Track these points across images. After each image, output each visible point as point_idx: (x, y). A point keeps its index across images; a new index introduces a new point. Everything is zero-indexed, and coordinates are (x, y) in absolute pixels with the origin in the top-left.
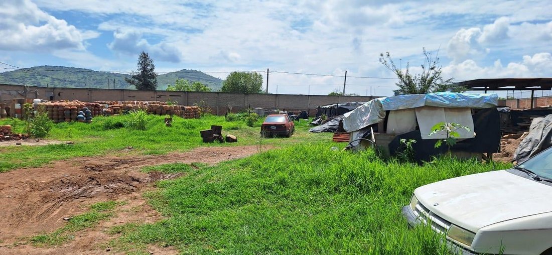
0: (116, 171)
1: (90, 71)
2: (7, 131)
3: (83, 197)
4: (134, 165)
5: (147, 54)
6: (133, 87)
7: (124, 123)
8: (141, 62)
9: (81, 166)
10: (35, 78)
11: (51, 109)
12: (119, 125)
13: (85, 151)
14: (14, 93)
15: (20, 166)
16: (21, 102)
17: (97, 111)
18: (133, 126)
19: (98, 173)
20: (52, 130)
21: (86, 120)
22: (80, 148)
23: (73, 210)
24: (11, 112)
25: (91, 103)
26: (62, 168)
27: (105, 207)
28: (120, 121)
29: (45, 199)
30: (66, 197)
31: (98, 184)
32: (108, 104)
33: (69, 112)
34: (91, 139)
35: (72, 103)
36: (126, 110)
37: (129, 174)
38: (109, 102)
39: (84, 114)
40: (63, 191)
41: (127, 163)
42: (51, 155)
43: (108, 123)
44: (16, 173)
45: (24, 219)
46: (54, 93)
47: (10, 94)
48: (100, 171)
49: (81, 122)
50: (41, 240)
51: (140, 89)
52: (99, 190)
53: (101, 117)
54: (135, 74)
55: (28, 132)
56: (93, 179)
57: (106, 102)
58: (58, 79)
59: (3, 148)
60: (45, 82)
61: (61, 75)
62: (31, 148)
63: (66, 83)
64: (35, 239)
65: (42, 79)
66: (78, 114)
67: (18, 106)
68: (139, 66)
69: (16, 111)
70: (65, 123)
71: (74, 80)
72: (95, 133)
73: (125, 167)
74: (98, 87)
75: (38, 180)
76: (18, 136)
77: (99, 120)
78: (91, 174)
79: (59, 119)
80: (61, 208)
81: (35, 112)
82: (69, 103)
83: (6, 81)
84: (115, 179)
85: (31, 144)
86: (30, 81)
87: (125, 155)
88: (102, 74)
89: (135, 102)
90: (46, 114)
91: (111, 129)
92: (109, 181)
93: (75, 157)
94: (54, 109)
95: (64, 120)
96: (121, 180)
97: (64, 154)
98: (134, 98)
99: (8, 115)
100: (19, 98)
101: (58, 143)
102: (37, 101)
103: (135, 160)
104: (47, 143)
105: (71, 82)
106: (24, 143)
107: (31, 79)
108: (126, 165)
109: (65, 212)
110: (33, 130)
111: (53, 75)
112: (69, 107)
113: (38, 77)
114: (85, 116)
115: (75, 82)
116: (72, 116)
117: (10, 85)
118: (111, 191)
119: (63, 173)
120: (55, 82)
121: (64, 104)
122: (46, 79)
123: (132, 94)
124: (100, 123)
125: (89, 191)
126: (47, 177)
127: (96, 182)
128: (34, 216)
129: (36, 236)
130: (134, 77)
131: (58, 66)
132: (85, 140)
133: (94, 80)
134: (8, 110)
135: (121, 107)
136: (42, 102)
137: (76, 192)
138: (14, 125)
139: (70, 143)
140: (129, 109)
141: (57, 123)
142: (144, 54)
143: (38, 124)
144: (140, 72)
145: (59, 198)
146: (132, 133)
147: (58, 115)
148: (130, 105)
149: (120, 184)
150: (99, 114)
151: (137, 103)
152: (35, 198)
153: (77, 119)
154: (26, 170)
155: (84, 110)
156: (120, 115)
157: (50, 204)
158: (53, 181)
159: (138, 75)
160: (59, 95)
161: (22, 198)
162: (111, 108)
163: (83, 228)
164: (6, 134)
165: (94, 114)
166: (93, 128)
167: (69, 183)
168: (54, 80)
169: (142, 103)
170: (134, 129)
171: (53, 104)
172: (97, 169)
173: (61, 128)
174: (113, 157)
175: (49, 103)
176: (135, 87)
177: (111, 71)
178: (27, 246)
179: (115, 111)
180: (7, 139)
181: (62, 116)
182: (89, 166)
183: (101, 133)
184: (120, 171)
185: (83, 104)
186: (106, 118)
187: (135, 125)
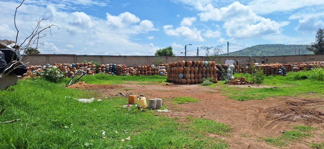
0: (307, 107)
1: (283, 45)
2: (244, 80)
3: (289, 120)
4: (319, 104)
5: (323, 30)
6: (312, 53)
7: (307, 76)
8: (318, 36)
9: (284, 102)
10: (253, 52)
11: (264, 68)
12: (304, 78)
13: (285, 93)
14: (245, 60)
15: (252, 99)
16: (248, 65)
17: (289, 68)
18: (314, 78)
19: (295, 107)
20: (264, 80)
21: (283, 74)
22: (281, 91)
23: (285, 127)
24: (244, 70)
25: (286, 64)
26: (273, 102)
27: (304, 129)
28: (305, 75)
29: (268, 118)
30: (278, 118)
31: (296, 114)
32: (296, 64)
33: (273, 70)
34: (286, 86)
35: (275, 65)
36: (309, 68)
37: (317, 110)
38: (296, 63)
39: (282, 71)
40: (276, 115)
41: (314, 103)
42: (266, 94)
43: (297, 76)
44: (251, 102)
45: (259, 127)
46: (264, 60)
47: (243, 61)
48: (296, 105)
49: (280, 75)
50: (270, 140)
51: (317, 53)
52: (297, 118)
53: (292, 73)
54: (313, 44)
55: (253, 81)
56: (293, 110)
57: (295, 63)
58: (265, 52)
59: (242, 88)
60: (258, 54)
61: (266, 49)
62: (255, 89)
63: (269, 53)
64: (267, 140)
65: (256, 52)
66: (278, 71)
67: (247, 67)
68: (317, 38)
69: (246, 70)
70: (271, 76)
71: (273, 51)
72: (289, 82)
73: (313, 105)
74: (288, 54)
75: (262, 107)
76: (248, 82)
77: (291, 74)
78: (292, 107)
79: (268, 74)
80: (277, 125)
81: (255, 70)
82: (274, 64)
83: (240, 54)
84: (307, 112)
85: (255, 87)
86: (251, 54)
87: (311, 97)
88: (290, 46)
89: (315, 62)
90: (262, 71)
91: (299, 79)
92: (303, 112)
93: (280, 96)
94: (265, 68)
95: (270, 74)
96: (311, 113)
97: (273, 94)
98: (313, 60)
99: (242, 72)
100: (247, 63)
101: (269, 87)
102: (257, 64)
103: (319, 101)
104: (263, 87)
105: (272, 53)
106: (252, 86)
107: (251, 53)
108: (313, 104)
109: (280, 127)
110: (255, 79)
111: (262, 49)
112: (274, 67)
113: (255, 51)
114: (283, 72)
115: (274, 52)
116: (275, 72)
117: (242, 57)
118: (306, 119)
119: (274, 105)
120: (263, 53)
121: (271, 65)
122: (259, 52)
123: (312, 57)
124: (292, 76)
125: (292, 117)
126: (266, 106)
127: (295, 112)
128: (264, 127)
129: (267, 138)
130: (312, 46)
131: (265, 44)
132: (283, 86)
133: (285, 50)
134: (242, 69)
135: (305, 66)
136: (259, 64)
137: (284, 117)
138: (247, 77)
139: (275, 88)
140: (311, 67)
141: (267, 76)
142: (321, 30)
143: (258, 76)
144: (317, 42)
145: (275, 119)
146: (314, 83)
147: (267, 71)
148: (312, 64)
149: (312, 116)
150: (291, 71)
151: (316, 63)
152: (262, 117)
153: (278, 74)
154: (255, 101)
155: (282, 69)
156: (305, 71)
157: (271, 121)
158: (270, 108)
159: (316, 45)
160: (267, 60)
161: (256, 116)
162: (298, 67)
163: (293, 139)
164: (243, 81)
165: (288, 71)
166: (287, 79)
167: (279, 111)
168: (263, 52)
169: (319, 63)
170: (315, 80)
171: (265, 65)
172: (294, 104)
173: (269, 79)
174: (303, 98)
175: (263, 65)
176: (313, 53)
177: (296, 44)
178: (264, 142)
179: (301, 69)
180: (244, 84)
181: (270, 72)
182: (289, 102)
183: (293, 82)
184: (310, 107)
185: (281, 64)
186: (296, 73)
187: (315, 78)
